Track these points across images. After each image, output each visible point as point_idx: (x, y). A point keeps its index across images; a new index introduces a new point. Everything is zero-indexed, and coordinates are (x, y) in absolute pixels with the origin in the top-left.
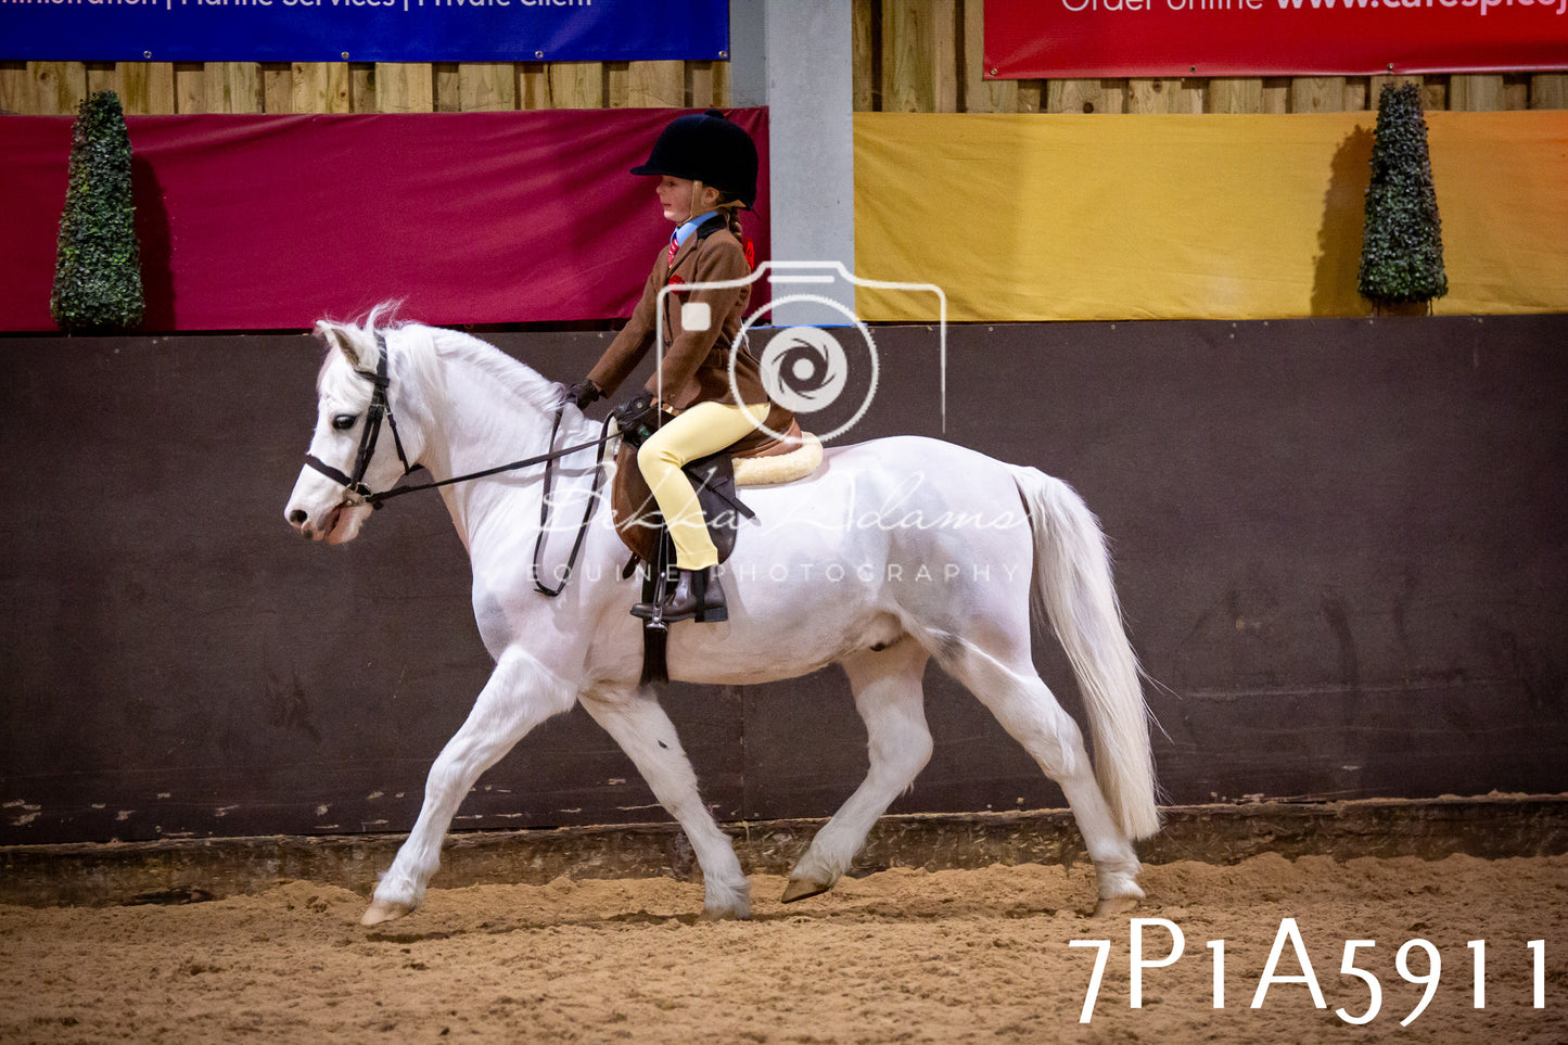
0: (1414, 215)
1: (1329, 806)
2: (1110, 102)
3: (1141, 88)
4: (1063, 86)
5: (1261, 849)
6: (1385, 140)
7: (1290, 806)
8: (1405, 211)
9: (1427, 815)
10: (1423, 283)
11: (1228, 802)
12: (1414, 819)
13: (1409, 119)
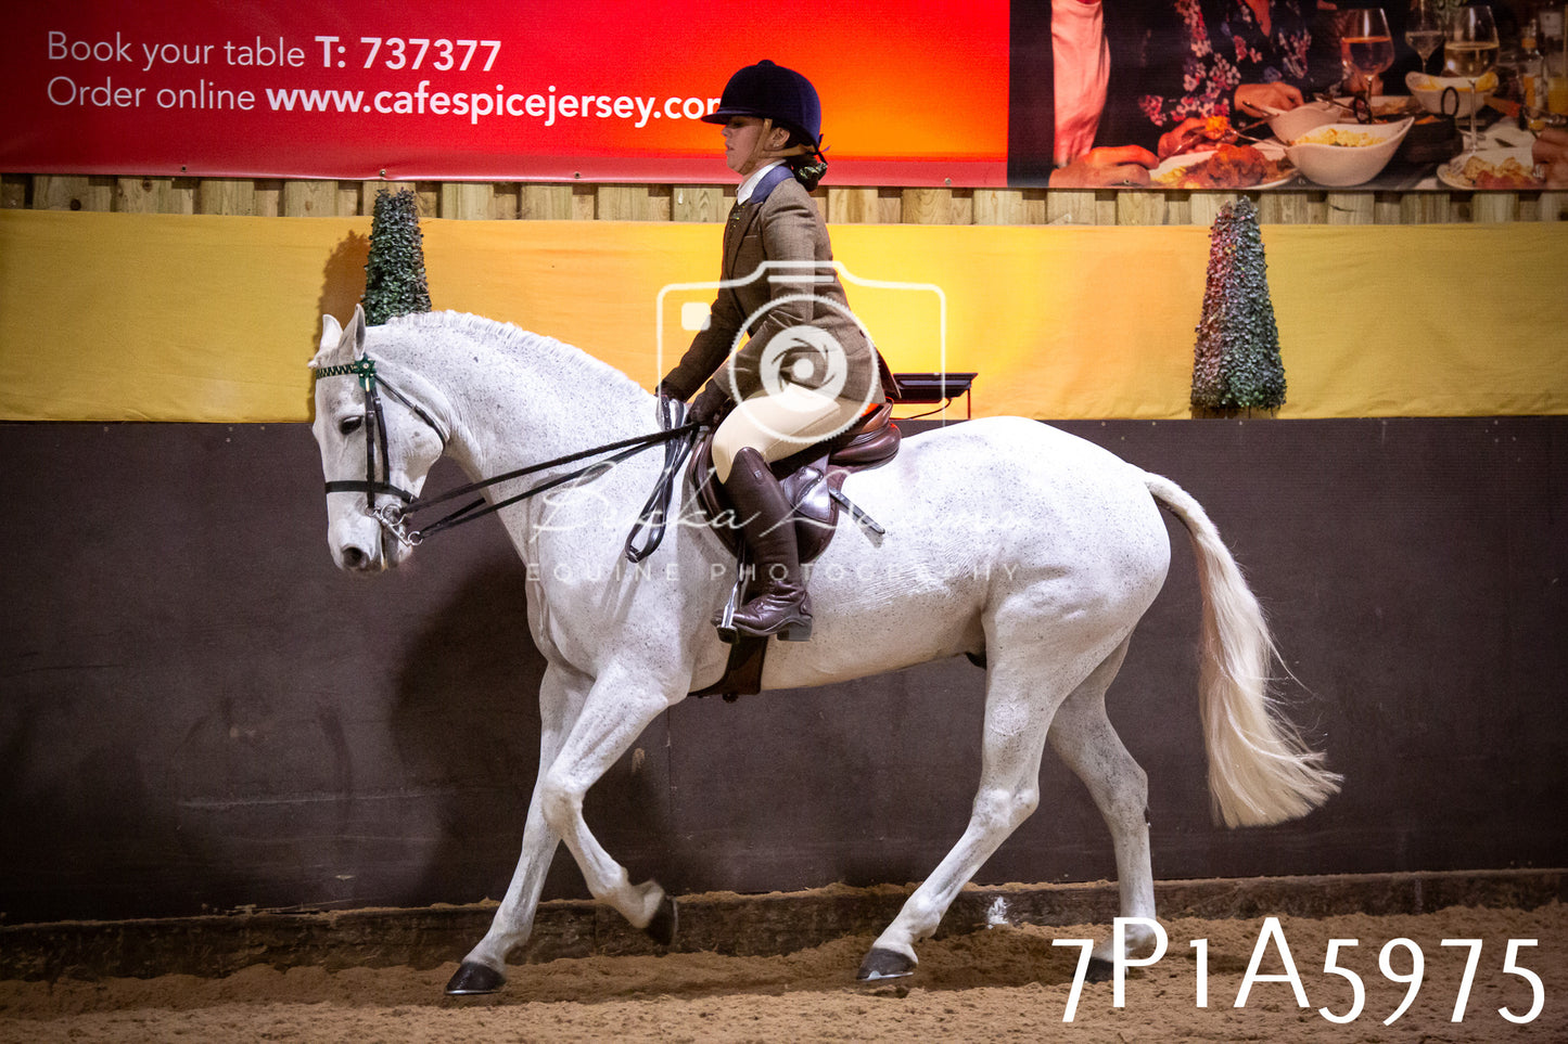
1: (322, 916)
2: (98, 200)
3: (130, 187)
4: (49, 181)
5: (253, 961)
6: (381, 246)
7: (284, 916)
9: (419, 924)
11: (219, 913)
12: (407, 928)
13: (405, 225)
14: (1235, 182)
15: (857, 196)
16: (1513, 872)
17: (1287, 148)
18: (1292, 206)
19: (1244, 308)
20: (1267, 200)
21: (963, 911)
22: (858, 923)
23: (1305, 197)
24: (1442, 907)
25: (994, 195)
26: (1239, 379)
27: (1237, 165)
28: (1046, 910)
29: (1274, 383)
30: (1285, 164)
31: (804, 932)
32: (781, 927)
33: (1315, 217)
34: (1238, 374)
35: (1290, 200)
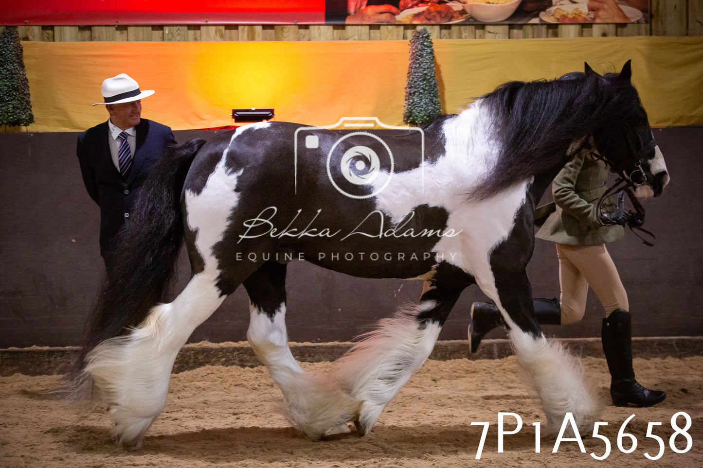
8: (5, 85)
9: (2, 356)
10: (12, 118)
14: (439, 20)
15: (252, 29)
17: (463, 5)
18: (467, 32)
19: (420, 78)
20: (454, 28)
22: (213, 360)
23: (473, 27)
24: (507, 356)
25: (319, 28)
26: (417, 111)
27: (439, 13)
28: (307, 355)
29: (435, 112)
30: (463, 12)
31: (187, 363)
33: (480, 37)
34: (416, 108)
35: (466, 29)
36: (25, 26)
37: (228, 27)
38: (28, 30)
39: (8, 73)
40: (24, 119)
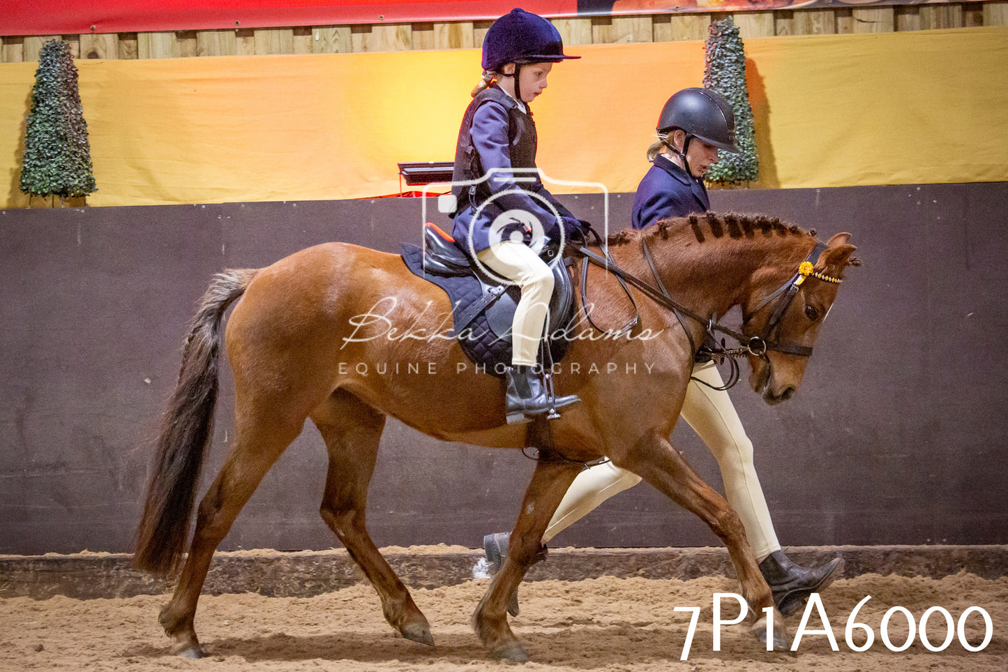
0: (52, 136)
8: (47, 132)
9: (34, 567)
10: (55, 184)
12: (26, 570)
13: (54, 67)
15: (456, 28)
16: (925, 547)
18: (821, 23)
20: (798, 16)
21: (454, 568)
23: (832, 13)
25: (567, 23)
31: (326, 580)
32: (308, 576)
33: (846, 28)
35: (819, 16)
36: (92, 34)
37: (417, 26)
38: (97, 40)
39: (51, 112)
40: (75, 186)
